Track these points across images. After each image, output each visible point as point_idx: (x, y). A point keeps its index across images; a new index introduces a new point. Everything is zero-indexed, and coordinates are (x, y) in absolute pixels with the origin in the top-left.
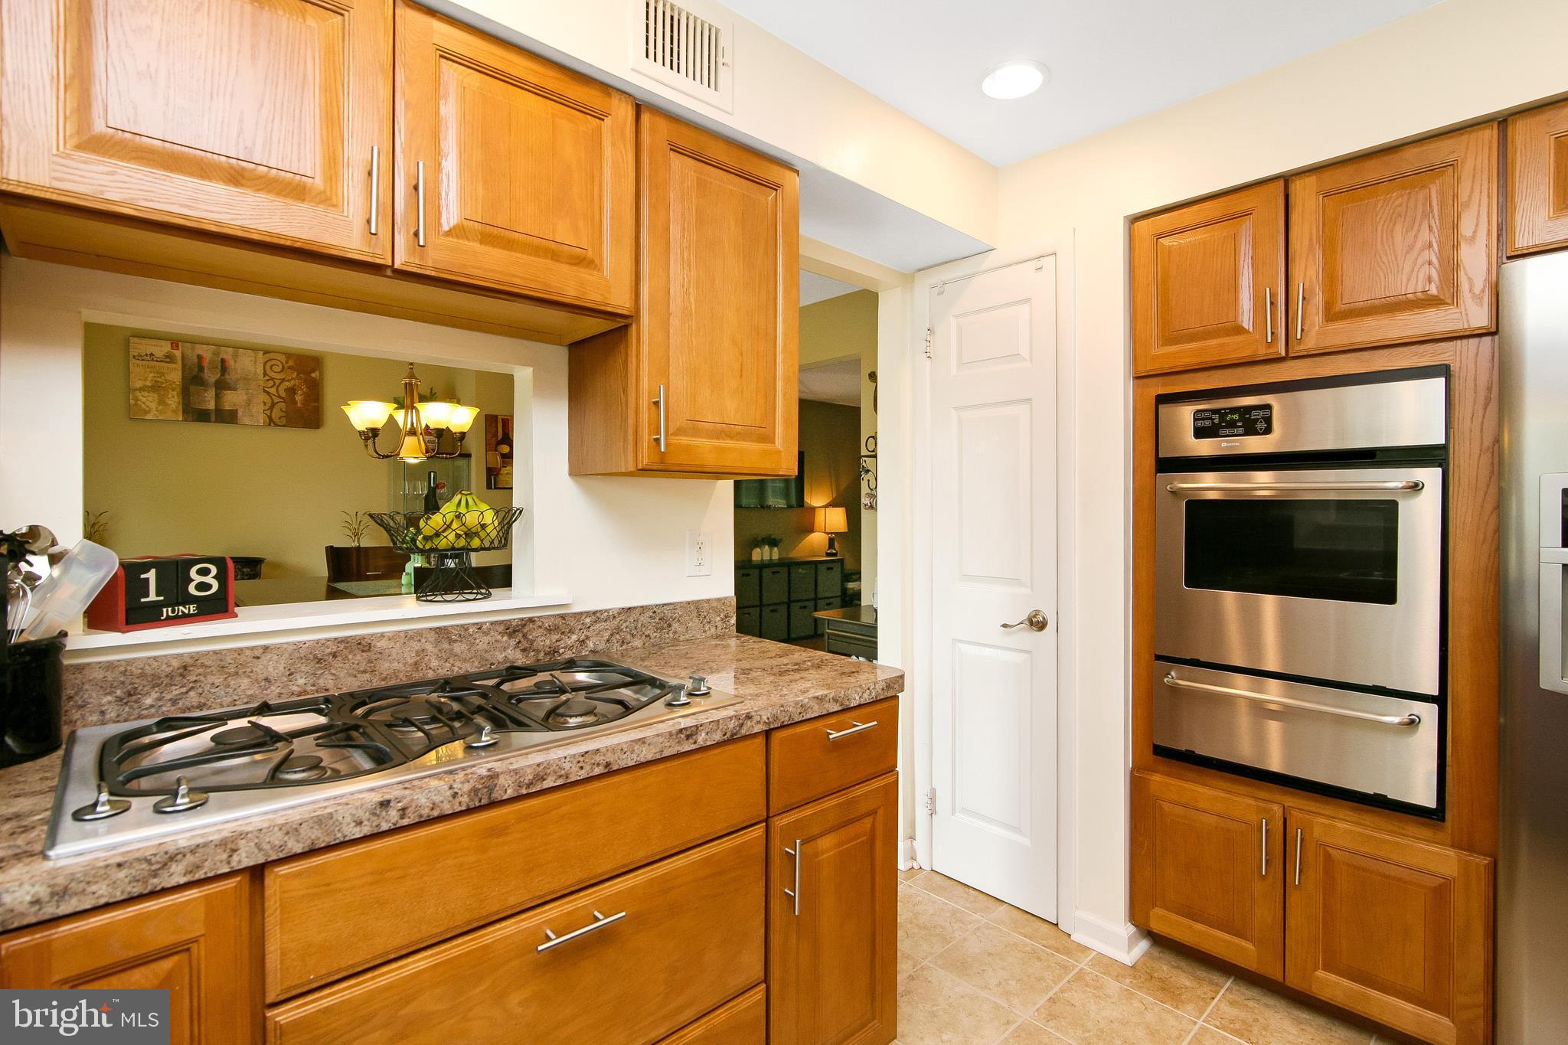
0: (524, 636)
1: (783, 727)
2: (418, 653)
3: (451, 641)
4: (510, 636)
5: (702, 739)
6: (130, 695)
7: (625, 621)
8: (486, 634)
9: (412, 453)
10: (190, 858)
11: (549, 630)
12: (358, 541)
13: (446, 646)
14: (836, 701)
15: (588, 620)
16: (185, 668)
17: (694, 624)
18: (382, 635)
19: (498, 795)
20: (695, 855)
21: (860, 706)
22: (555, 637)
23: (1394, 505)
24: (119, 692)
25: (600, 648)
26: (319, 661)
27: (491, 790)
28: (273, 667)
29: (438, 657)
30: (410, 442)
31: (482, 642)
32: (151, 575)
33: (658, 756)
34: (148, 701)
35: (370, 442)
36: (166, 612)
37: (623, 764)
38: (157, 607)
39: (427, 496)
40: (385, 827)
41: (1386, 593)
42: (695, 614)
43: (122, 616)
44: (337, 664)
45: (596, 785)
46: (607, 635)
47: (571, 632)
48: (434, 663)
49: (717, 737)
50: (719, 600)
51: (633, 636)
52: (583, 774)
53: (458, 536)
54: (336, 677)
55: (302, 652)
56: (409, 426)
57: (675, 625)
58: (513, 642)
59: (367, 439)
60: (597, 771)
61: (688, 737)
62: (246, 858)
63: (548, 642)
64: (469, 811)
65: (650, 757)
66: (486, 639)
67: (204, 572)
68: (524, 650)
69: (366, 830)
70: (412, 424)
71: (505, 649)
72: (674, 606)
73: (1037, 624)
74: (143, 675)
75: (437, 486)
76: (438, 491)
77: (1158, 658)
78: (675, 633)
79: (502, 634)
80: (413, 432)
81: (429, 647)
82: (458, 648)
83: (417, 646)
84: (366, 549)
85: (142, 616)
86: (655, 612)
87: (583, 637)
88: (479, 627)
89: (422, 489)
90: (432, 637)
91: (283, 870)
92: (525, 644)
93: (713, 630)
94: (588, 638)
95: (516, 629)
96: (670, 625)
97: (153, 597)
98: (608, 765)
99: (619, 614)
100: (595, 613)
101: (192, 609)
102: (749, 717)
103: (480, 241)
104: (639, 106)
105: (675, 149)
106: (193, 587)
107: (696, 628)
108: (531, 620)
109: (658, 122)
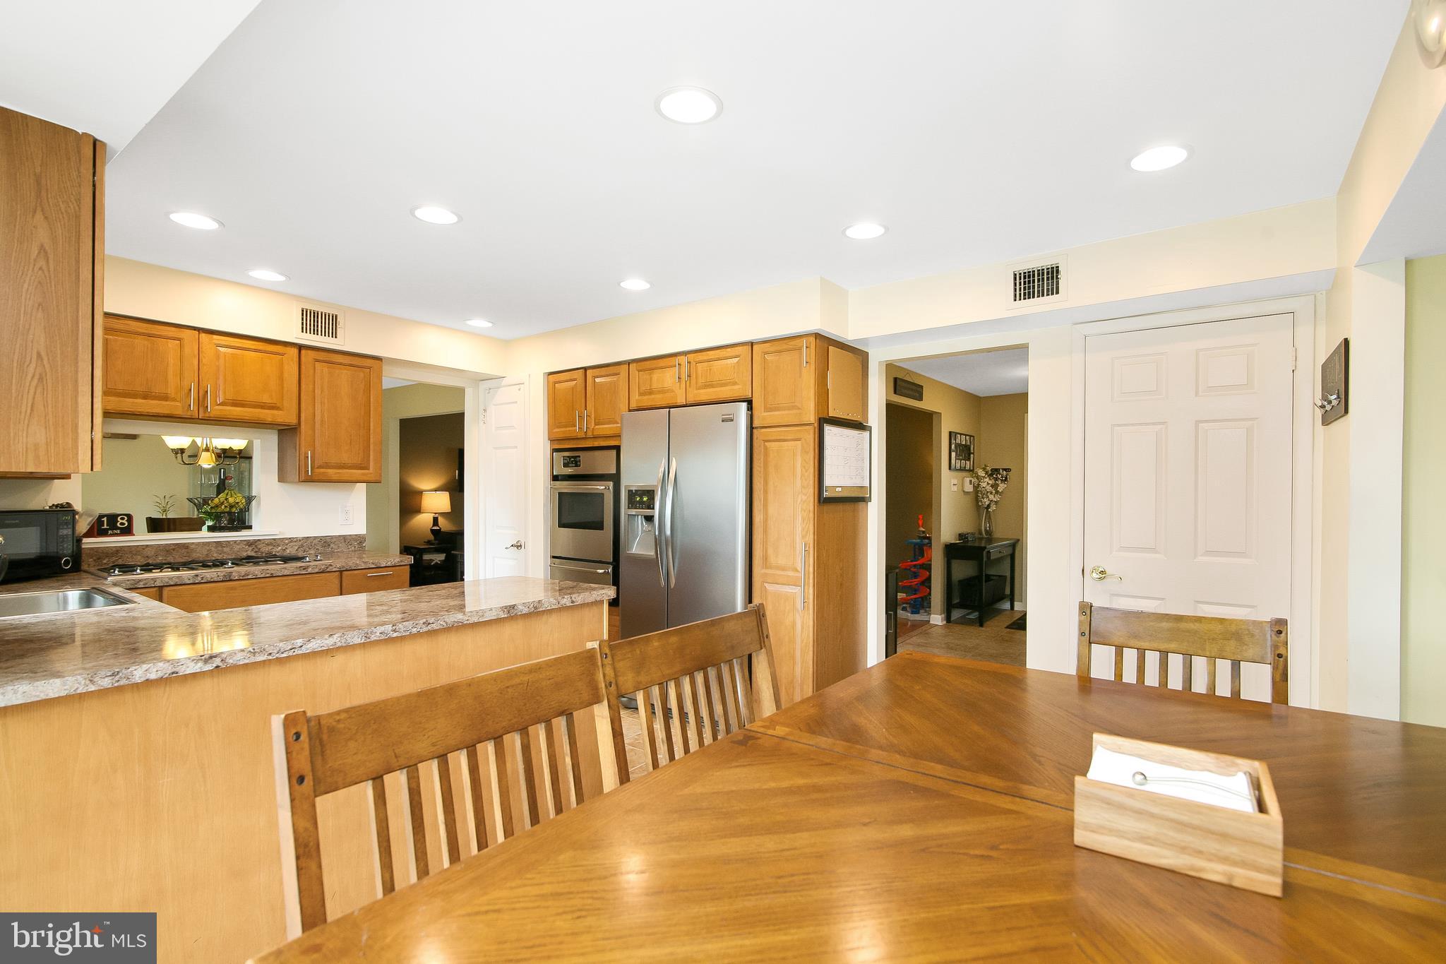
0: (256, 546)
1: (347, 570)
2: (208, 551)
3: (223, 547)
4: (249, 546)
5: (310, 570)
6: (99, 559)
8: (239, 544)
9: (207, 461)
10: (144, 582)
11: (268, 545)
12: (166, 515)
13: (220, 549)
14: (373, 563)
15: (286, 541)
16: (117, 551)
17: (343, 546)
18: (192, 544)
19: (232, 578)
21: (386, 567)
22: (270, 548)
23: (603, 494)
24: (95, 558)
25: (293, 553)
26: (167, 551)
27: (230, 577)
28: (150, 553)
29: (217, 553)
30: (205, 455)
31: (236, 548)
32: (105, 519)
33: (292, 574)
34: (105, 561)
35: (179, 455)
36: (110, 532)
37: (278, 574)
38: (106, 530)
39: (218, 485)
40: (197, 581)
41: (602, 528)
42: (343, 541)
43: (96, 533)
44: (174, 553)
45: (267, 579)
46: (296, 548)
47: (278, 545)
48: (215, 555)
49: (317, 570)
50: (356, 535)
51: (310, 549)
52: (262, 576)
53: (225, 507)
54: (175, 558)
55: (161, 548)
56: (205, 446)
57: (332, 545)
58: (251, 548)
59: (177, 453)
61: (304, 569)
62: (158, 584)
63: (268, 549)
64: (222, 581)
66: (238, 547)
67: (122, 519)
68: (256, 552)
69: (191, 582)
70: (207, 445)
71: (245, 551)
72: (332, 537)
73: (519, 547)
74: (103, 553)
75: (226, 478)
76: (227, 481)
77: (554, 557)
79: (246, 545)
80: (207, 450)
81: (213, 549)
82: (226, 549)
83: (209, 548)
84: (174, 519)
85: (103, 533)
86: (321, 539)
87: (283, 548)
88: (235, 542)
89: (215, 481)
90: (214, 544)
91: (169, 588)
92: (256, 550)
93: (353, 548)
94: (286, 548)
95: (250, 543)
96: (329, 545)
97: (105, 527)
98: (272, 574)
99: (301, 539)
100: (289, 538)
101: (118, 532)
102: (331, 565)
103: (232, 406)
104: (300, 347)
105: (317, 361)
106: (118, 524)
107: (343, 547)
108: (259, 540)
109: (310, 352)
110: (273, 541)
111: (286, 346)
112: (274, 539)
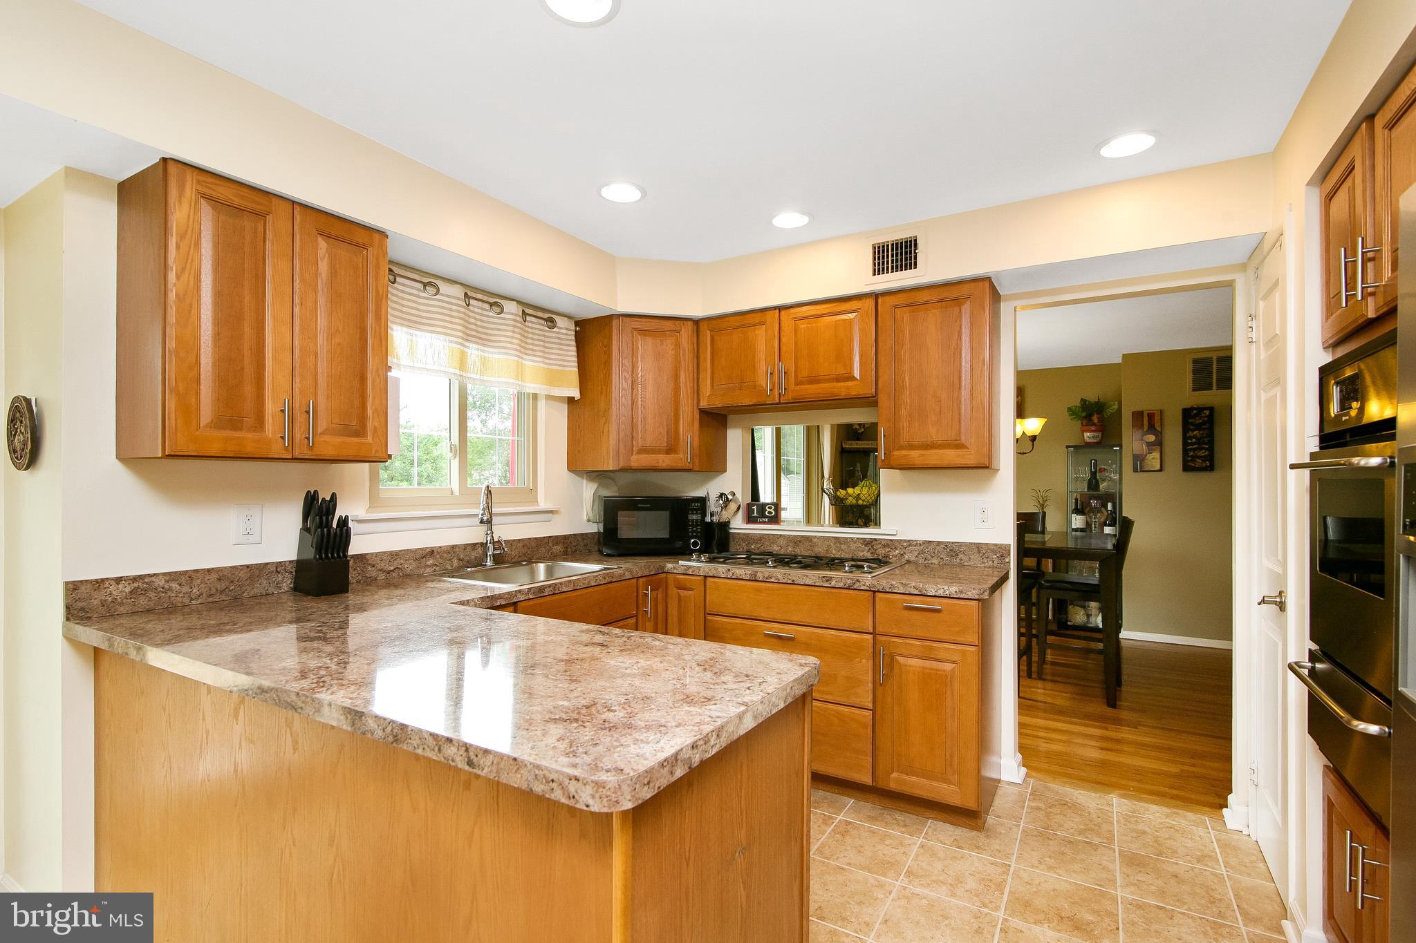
0: (873, 547)
1: (880, 592)
3: (841, 544)
4: (866, 545)
5: (833, 583)
7: (927, 548)
8: (855, 543)
11: (884, 546)
14: (916, 588)
15: (905, 544)
16: (761, 538)
18: (816, 536)
19: (757, 578)
20: (833, 632)
21: (935, 597)
22: (887, 550)
25: (911, 560)
29: (835, 550)
31: (853, 546)
32: (755, 507)
33: (813, 584)
34: (753, 547)
36: (759, 520)
37: (799, 582)
38: (756, 518)
46: (916, 553)
47: (896, 548)
48: (834, 552)
49: (841, 585)
50: (996, 545)
51: (932, 557)
52: (784, 581)
57: (961, 556)
58: (867, 549)
60: (789, 582)
61: (827, 581)
63: (884, 552)
65: (810, 583)
66: (855, 545)
67: (770, 508)
68: (872, 553)
71: (863, 551)
72: (961, 544)
73: (1280, 604)
78: (961, 560)
79: (862, 544)
81: (832, 545)
82: (843, 547)
83: (827, 543)
85: (753, 521)
86: (946, 546)
87: (902, 552)
88: (852, 539)
90: (833, 540)
92: (872, 551)
93: (991, 563)
94: (905, 553)
95: (869, 543)
96: (957, 555)
97: (755, 515)
98: (793, 581)
99: (923, 543)
100: (909, 541)
101: (767, 520)
102: (858, 581)
103: (809, 384)
104: (876, 296)
105: (897, 307)
106: (766, 512)
107: (976, 559)
108: (875, 540)
109: (887, 298)
110: (889, 543)
111: (860, 299)
112: (891, 540)
